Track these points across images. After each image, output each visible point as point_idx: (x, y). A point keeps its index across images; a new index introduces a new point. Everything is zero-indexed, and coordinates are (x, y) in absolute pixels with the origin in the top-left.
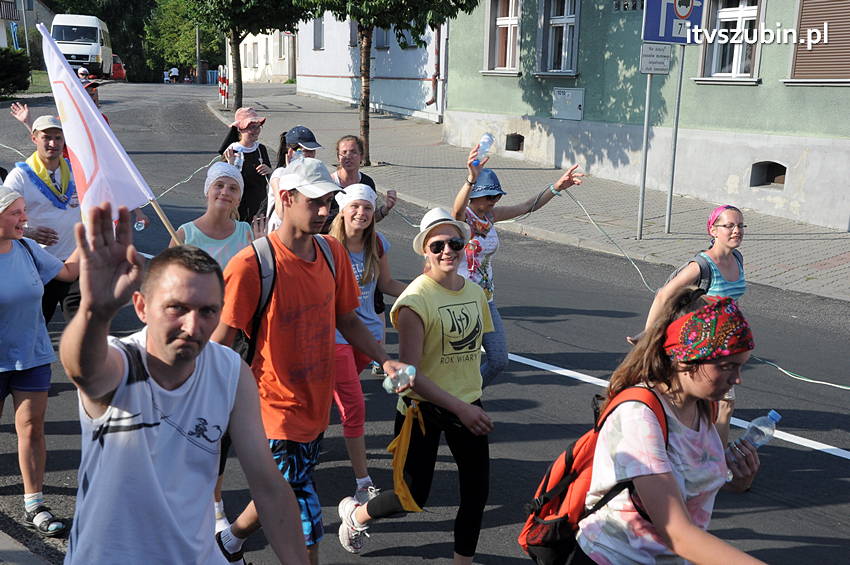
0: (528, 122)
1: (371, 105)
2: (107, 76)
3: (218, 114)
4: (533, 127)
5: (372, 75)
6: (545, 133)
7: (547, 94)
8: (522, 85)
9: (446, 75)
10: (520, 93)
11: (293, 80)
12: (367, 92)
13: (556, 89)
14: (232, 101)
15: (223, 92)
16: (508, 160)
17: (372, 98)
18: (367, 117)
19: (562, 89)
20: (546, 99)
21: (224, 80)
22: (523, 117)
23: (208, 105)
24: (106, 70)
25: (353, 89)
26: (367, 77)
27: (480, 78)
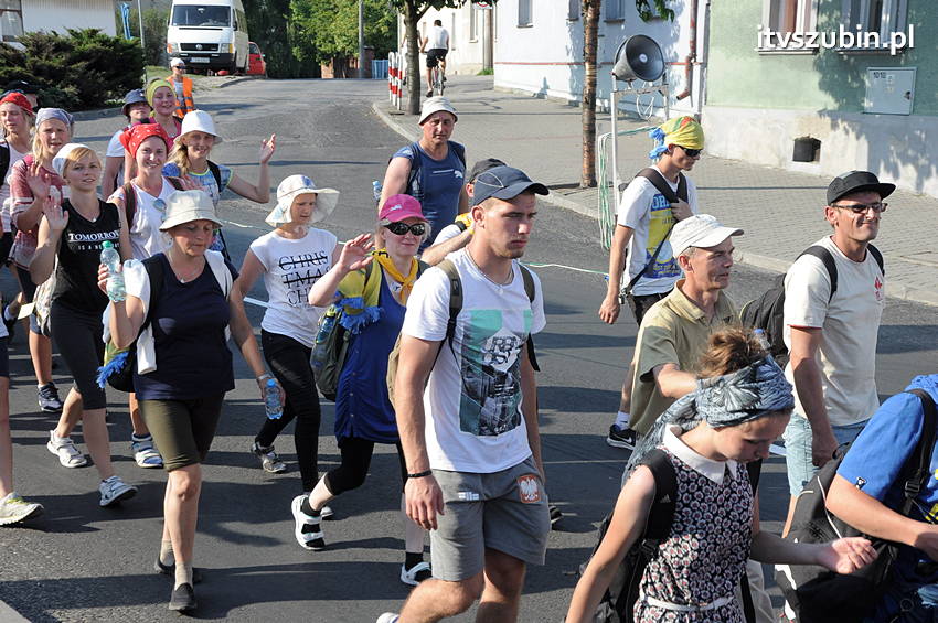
0: (827, 120)
1: (598, 102)
2: (242, 71)
3: (387, 120)
4: (834, 126)
5: (599, 61)
6: (852, 135)
7: (857, 78)
8: (818, 67)
9: (706, 56)
10: (815, 78)
11: (489, 70)
12: (593, 84)
13: (871, 71)
14: (407, 100)
15: (394, 89)
16: (796, 176)
17: (599, 92)
18: (592, 119)
19: (880, 70)
20: (855, 85)
21: (395, 72)
22: (821, 113)
23: (374, 106)
24: (240, 64)
25: (572, 81)
26: (593, 63)
27: (757, 59)
